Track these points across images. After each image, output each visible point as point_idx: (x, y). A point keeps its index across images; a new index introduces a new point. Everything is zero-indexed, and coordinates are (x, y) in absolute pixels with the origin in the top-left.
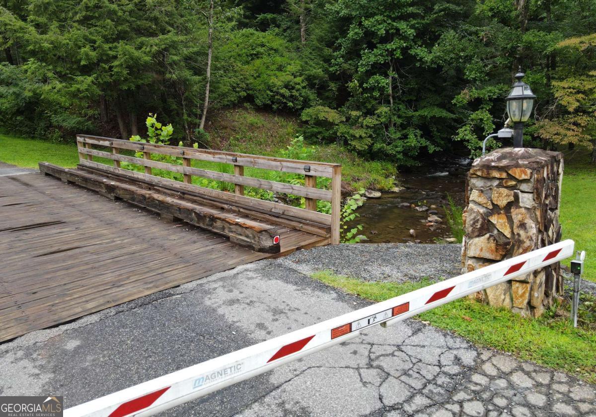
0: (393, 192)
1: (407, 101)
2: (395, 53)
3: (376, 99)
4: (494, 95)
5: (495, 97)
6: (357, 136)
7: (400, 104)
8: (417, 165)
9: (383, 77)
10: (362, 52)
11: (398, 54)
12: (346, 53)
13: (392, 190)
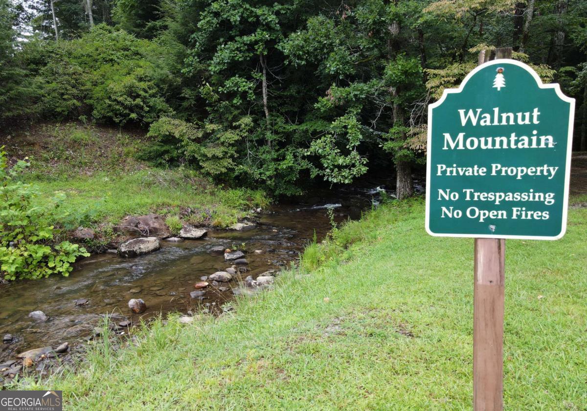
0: (232, 230)
1: (286, 113)
2: (256, 47)
3: (237, 108)
4: (361, 93)
5: (363, 96)
6: (209, 155)
7: (278, 117)
8: (297, 194)
9: (243, 80)
10: (219, 47)
11: (260, 49)
12: (202, 51)
13: (232, 227)
